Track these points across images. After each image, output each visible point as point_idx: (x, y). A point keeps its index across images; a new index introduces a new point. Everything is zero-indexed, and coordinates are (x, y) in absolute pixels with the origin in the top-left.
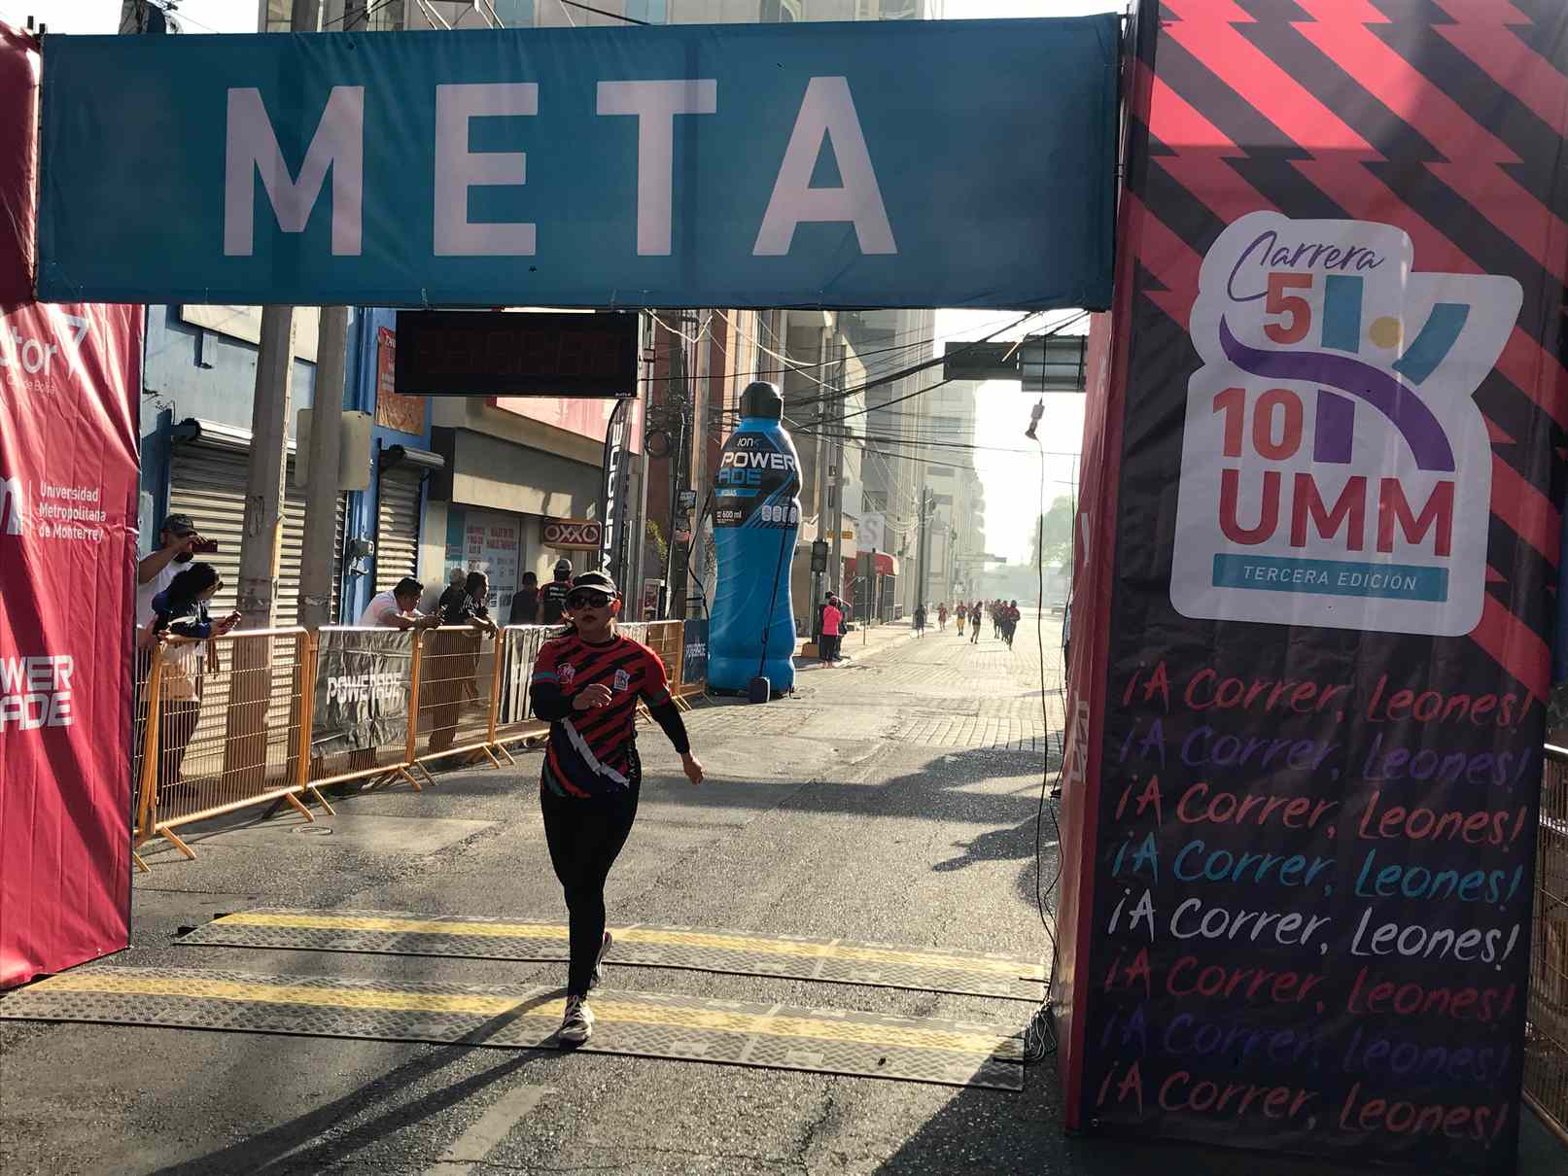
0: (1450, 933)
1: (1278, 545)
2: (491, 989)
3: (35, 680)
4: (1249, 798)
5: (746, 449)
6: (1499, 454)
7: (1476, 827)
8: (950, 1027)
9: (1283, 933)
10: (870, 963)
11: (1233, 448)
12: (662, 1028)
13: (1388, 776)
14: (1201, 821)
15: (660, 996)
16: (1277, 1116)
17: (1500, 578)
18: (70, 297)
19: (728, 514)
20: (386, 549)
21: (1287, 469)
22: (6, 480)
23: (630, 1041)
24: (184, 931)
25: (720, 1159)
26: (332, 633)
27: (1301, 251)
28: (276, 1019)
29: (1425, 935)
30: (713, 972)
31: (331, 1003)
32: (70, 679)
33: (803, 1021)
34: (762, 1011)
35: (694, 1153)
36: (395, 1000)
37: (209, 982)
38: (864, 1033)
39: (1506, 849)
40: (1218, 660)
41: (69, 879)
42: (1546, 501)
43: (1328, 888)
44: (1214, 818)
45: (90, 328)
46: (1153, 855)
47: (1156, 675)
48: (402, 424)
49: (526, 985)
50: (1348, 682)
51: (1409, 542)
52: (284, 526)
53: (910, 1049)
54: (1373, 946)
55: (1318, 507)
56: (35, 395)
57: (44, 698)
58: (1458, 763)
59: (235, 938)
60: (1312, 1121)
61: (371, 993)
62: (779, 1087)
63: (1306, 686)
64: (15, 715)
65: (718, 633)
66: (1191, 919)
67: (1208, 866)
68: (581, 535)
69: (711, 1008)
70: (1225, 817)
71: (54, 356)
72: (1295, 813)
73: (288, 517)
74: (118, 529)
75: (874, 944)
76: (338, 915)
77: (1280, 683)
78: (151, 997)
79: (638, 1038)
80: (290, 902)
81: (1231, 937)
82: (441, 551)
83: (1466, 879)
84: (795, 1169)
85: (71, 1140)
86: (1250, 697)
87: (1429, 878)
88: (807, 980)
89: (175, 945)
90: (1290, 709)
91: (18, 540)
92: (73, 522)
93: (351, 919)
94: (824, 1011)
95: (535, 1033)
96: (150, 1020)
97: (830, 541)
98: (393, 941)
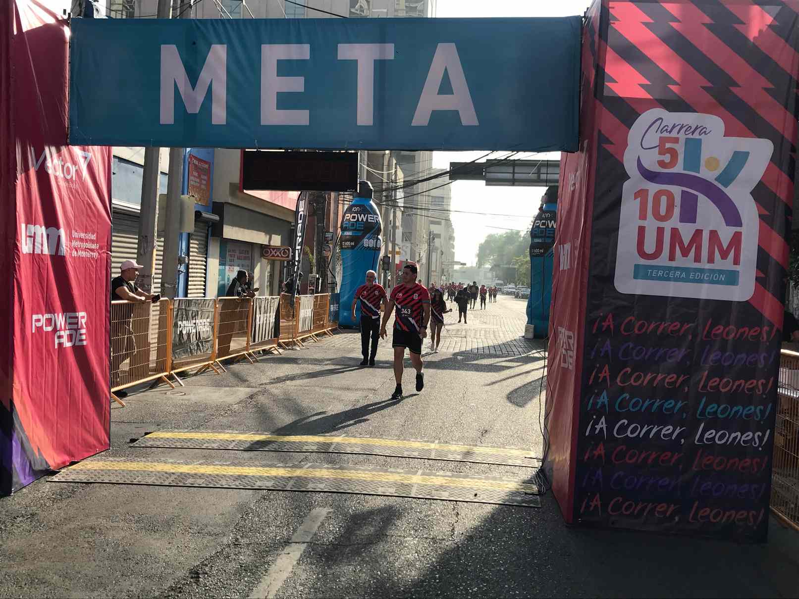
0: (739, 434)
1: (663, 260)
2: (287, 465)
3: (70, 324)
4: (650, 374)
5: (355, 213)
6: (763, 219)
7: (750, 386)
8: (501, 479)
9: (664, 435)
10: (456, 451)
11: (643, 217)
12: (372, 481)
13: (711, 364)
14: (628, 385)
15: (366, 467)
16: (662, 516)
17: (763, 275)
18: (84, 143)
19: (348, 243)
20: (193, 260)
21: (668, 226)
22: (58, 230)
23: (359, 488)
24: (133, 441)
25: (417, 539)
26: (180, 300)
27: (674, 127)
28: (193, 480)
29: (727, 436)
30: (386, 456)
31: (215, 472)
32: (85, 323)
33: (434, 477)
34: (415, 473)
35: (404, 536)
36: (245, 471)
37: (156, 464)
38: (464, 483)
39: (764, 396)
40: (636, 313)
41: (85, 418)
42: (783, 240)
43: (685, 415)
44: (634, 384)
45: (92, 158)
46: (606, 401)
47: (607, 320)
48: (200, 200)
49: (302, 463)
50: (693, 323)
51: (722, 259)
52: (157, 250)
53: (487, 490)
54: (705, 440)
55: (681, 243)
56: (70, 189)
57: (74, 332)
58: (742, 359)
59: (158, 443)
60: (677, 519)
61: (233, 467)
62: (432, 507)
63: (675, 324)
64: (62, 340)
65: (343, 299)
66: (622, 429)
67: (631, 405)
68: (280, 253)
69: (391, 472)
70: (637, 384)
71: (76, 171)
72: (670, 381)
73: (159, 246)
74: (103, 252)
75: (454, 443)
76: (203, 432)
77: (663, 323)
78: (131, 471)
79: (363, 486)
80: (178, 427)
81: (641, 436)
82: (217, 261)
83: (747, 409)
84: (451, 544)
85: (117, 536)
86: (651, 328)
87: (729, 410)
88: (429, 459)
89: (131, 447)
90: (668, 335)
91: (63, 258)
92: (86, 249)
93: (211, 434)
94: (441, 473)
95: (314, 485)
96: (133, 482)
97: (390, 255)
98: (234, 444)
